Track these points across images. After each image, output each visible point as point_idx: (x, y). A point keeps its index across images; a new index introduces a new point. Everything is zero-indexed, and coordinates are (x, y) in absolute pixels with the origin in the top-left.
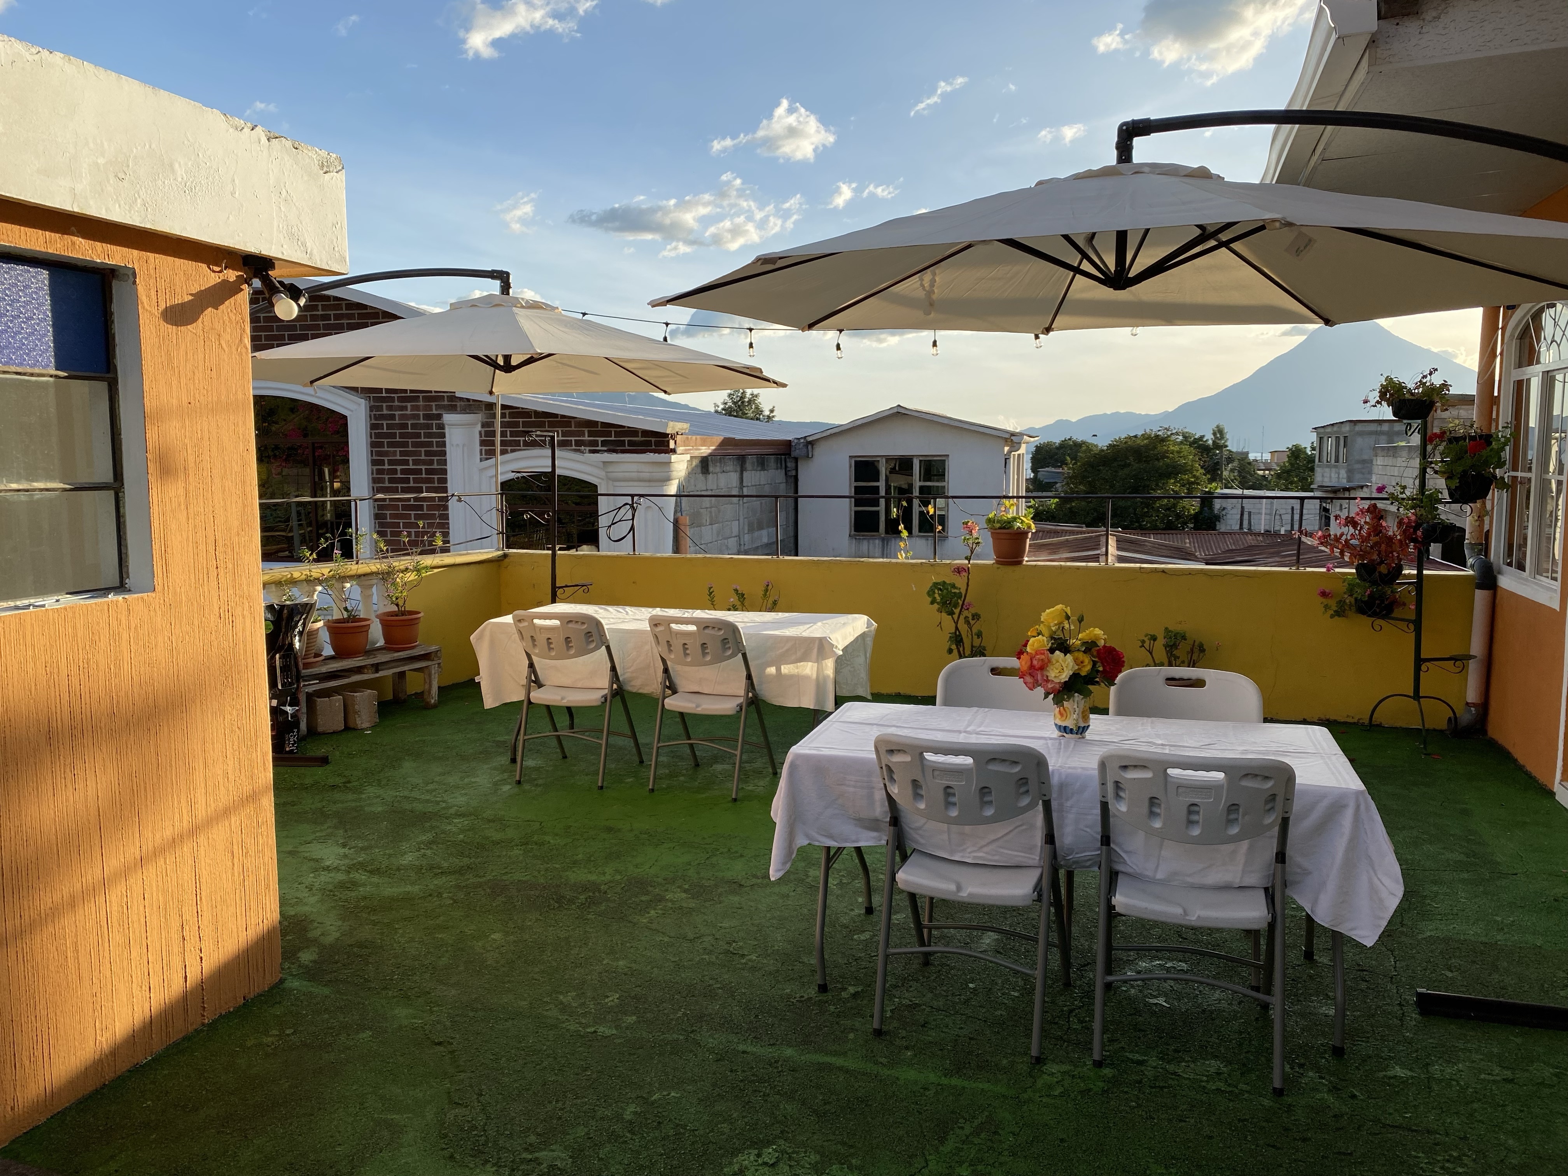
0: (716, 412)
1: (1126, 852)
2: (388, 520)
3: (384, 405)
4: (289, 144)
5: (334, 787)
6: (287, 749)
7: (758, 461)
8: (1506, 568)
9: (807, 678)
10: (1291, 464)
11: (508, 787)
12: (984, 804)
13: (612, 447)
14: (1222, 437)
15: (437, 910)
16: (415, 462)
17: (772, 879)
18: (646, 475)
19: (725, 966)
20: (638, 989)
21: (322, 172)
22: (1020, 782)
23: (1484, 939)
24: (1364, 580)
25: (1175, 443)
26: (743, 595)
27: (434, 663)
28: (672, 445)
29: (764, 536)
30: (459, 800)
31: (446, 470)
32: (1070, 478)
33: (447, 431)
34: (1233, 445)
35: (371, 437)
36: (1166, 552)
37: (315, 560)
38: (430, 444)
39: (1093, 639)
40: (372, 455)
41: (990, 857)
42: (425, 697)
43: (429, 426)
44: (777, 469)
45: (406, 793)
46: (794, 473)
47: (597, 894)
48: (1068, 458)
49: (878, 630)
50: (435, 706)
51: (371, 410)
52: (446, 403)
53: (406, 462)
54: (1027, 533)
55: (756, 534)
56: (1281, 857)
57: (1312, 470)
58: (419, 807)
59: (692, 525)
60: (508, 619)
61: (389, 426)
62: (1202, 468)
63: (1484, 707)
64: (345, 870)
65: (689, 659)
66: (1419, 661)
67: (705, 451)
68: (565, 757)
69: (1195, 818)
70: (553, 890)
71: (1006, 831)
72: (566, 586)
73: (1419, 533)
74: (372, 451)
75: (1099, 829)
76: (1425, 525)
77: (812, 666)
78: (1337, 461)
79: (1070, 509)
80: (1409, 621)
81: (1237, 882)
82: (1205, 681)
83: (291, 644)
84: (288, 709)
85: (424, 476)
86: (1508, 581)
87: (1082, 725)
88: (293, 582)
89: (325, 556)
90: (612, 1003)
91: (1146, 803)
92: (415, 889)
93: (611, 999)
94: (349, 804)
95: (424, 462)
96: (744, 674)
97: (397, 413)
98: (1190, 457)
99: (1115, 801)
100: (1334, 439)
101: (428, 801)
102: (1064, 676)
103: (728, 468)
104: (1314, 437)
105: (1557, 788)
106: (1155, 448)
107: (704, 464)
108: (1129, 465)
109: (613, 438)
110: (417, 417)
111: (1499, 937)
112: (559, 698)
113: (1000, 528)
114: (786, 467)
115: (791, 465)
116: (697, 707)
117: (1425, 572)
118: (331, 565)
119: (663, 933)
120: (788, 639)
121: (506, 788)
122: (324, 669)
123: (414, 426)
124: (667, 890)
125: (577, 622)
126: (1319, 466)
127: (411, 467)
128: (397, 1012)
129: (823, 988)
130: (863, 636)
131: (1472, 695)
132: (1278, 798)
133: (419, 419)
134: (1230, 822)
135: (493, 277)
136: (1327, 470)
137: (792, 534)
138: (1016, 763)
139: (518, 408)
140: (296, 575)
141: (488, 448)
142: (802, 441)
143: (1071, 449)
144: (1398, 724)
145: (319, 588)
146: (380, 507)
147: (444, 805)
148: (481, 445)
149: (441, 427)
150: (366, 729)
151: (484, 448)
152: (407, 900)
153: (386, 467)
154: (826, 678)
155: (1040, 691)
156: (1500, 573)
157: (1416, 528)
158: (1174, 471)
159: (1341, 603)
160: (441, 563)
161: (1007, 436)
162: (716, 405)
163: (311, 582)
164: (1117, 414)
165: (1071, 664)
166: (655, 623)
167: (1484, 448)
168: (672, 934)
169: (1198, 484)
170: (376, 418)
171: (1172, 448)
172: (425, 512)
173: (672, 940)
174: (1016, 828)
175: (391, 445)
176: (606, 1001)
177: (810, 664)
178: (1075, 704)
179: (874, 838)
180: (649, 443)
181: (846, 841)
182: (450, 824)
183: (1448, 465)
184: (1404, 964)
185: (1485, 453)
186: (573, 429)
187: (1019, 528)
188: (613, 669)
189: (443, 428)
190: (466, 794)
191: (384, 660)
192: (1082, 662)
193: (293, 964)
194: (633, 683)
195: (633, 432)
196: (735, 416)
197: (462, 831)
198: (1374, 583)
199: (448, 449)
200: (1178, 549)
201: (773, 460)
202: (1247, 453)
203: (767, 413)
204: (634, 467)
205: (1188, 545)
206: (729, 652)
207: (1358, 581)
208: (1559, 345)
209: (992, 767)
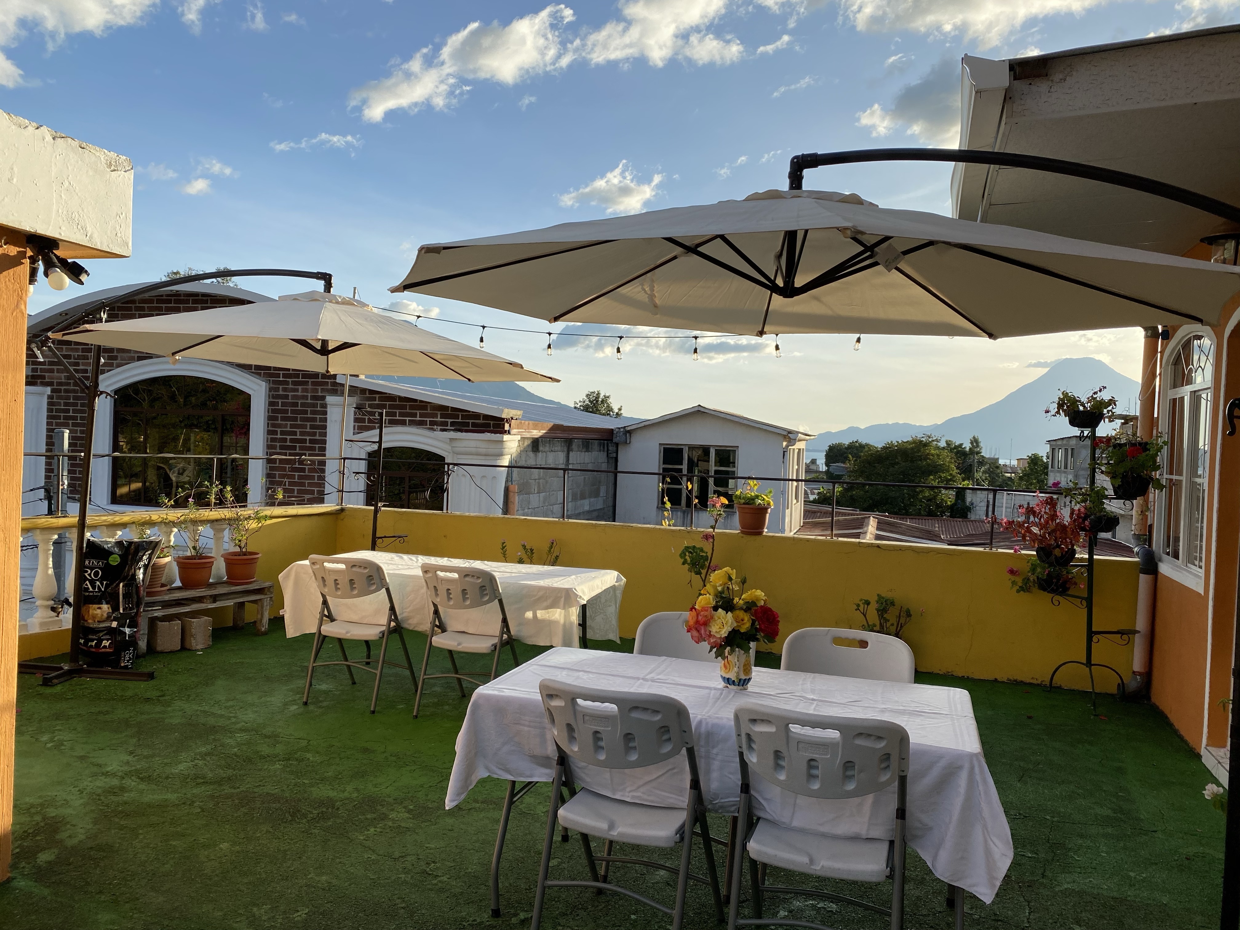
0: (575, 408)
1: (765, 799)
2: (277, 479)
3: (281, 387)
4: (76, 144)
5: (148, 700)
6: (122, 665)
7: (583, 444)
8: (1165, 557)
9: (556, 622)
10: (1031, 469)
11: (295, 707)
12: (629, 749)
13: (458, 427)
14: (978, 446)
15: (183, 818)
16: (302, 434)
17: (447, 808)
18: (483, 451)
19: (416, 885)
20: (329, 905)
21: (109, 170)
22: (663, 730)
23: (1115, 894)
24: (1043, 561)
25: (938, 448)
26: (532, 550)
27: (266, 596)
28: (507, 427)
29: (586, 504)
30: (249, 717)
31: (326, 441)
32: (852, 472)
33: (329, 410)
34: (986, 453)
35: (268, 412)
36: (917, 534)
37: (172, 506)
38: (314, 420)
39: (754, 599)
40: (268, 427)
41: (645, 797)
42: (257, 625)
43: (315, 406)
44: (600, 451)
45: (207, 708)
46: (614, 455)
47: (330, 810)
48: (850, 456)
49: (627, 584)
50: (265, 633)
51: (270, 391)
52: (330, 387)
53: (295, 433)
54: (766, 509)
55: (579, 502)
56: (901, 813)
57: (1047, 474)
58: (211, 721)
59: (520, 492)
60: (307, 562)
61: (283, 404)
62: (957, 469)
63: (1148, 676)
64: (121, 777)
65: (451, 603)
66: (1090, 634)
67: (537, 433)
68: (354, 683)
69: (814, 772)
70: (293, 804)
71: (660, 774)
72: (385, 537)
73: (1087, 523)
74: (268, 424)
75: (740, 776)
76: (1093, 517)
77: (561, 613)
78: (1066, 467)
79: (851, 496)
80: (1082, 598)
81: (864, 833)
82: (867, 643)
83: (134, 575)
84: (127, 630)
85: (308, 445)
86: (1166, 568)
87: (743, 677)
88: (151, 524)
89: (180, 504)
90: (299, 918)
91: (772, 757)
92: (172, 797)
93: (299, 914)
94: (154, 715)
95: (309, 434)
96: (501, 617)
97: (290, 394)
98: (947, 459)
99: (748, 753)
100: (1063, 450)
101: (221, 716)
102: (723, 632)
103: (556, 448)
104: (1048, 448)
105: (1203, 752)
106: (919, 451)
107: (535, 444)
108: (898, 463)
109: (460, 420)
110: (306, 397)
111: (1129, 893)
112: (344, 632)
113: (744, 504)
114: (608, 450)
115: (612, 448)
116: (459, 644)
117: (1095, 557)
118: (186, 511)
119: (374, 851)
120: (540, 588)
121: (293, 708)
122: (167, 598)
123: (303, 405)
124: (392, 810)
125: (360, 567)
126: (1052, 471)
127: (298, 437)
128: (100, 916)
129: (496, 913)
130: (613, 588)
131: (1138, 665)
132: (892, 758)
133: (307, 399)
134: (847, 778)
135: (318, 278)
136: (1058, 474)
137: (611, 504)
138: (658, 712)
139: (386, 393)
140: (155, 517)
141: (361, 425)
142: (622, 430)
143: (857, 450)
144: (1076, 687)
145: (175, 530)
146: (271, 469)
147: (234, 720)
148: (355, 422)
149: (324, 406)
150: (198, 651)
151: (357, 424)
152: (162, 806)
153: (279, 436)
154: (571, 624)
155: (705, 645)
156: (1160, 560)
157: (1085, 519)
158: (935, 469)
159: (1026, 580)
160: (284, 514)
161: (785, 433)
162: (576, 403)
163: (169, 524)
164: (897, 424)
165: (730, 621)
166: (426, 569)
167: (1140, 453)
168: (381, 852)
169: (954, 481)
170: (274, 397)
171: (933, 452)
172: (307, 474)
173: (379, 858)
174: (667, 771)
175: (283, 419)
176: (296, 915)
177: (559, 610)
178: (736, 657)
179: (547, 774)
180: (488, 425)
181: (521, 775)
182: (231, 738)
183: (1112, 466)
184: (1037, 915)
185: (1142, 456)
186: (429, 411)
187: (760, 504)
188: (392, 609)
189: (326, 407)
190: (256, 712)
191: (221, 592)
192: (742, 620)
193: (29, 863)
194: (410, 621)
195: (476, 416)
196: (591, 412)
197: (239, 745)
198: (1051, 565)
199: (328, 424)
200: (929, 532)
201: (596, 444)
202: (998, 459)
203: (616, 411)
204: (473, 444)
205: (937, 529)
206: (486, 598)
207: (1038, 562)
208: (1203, 370)
209: (635, 715)
